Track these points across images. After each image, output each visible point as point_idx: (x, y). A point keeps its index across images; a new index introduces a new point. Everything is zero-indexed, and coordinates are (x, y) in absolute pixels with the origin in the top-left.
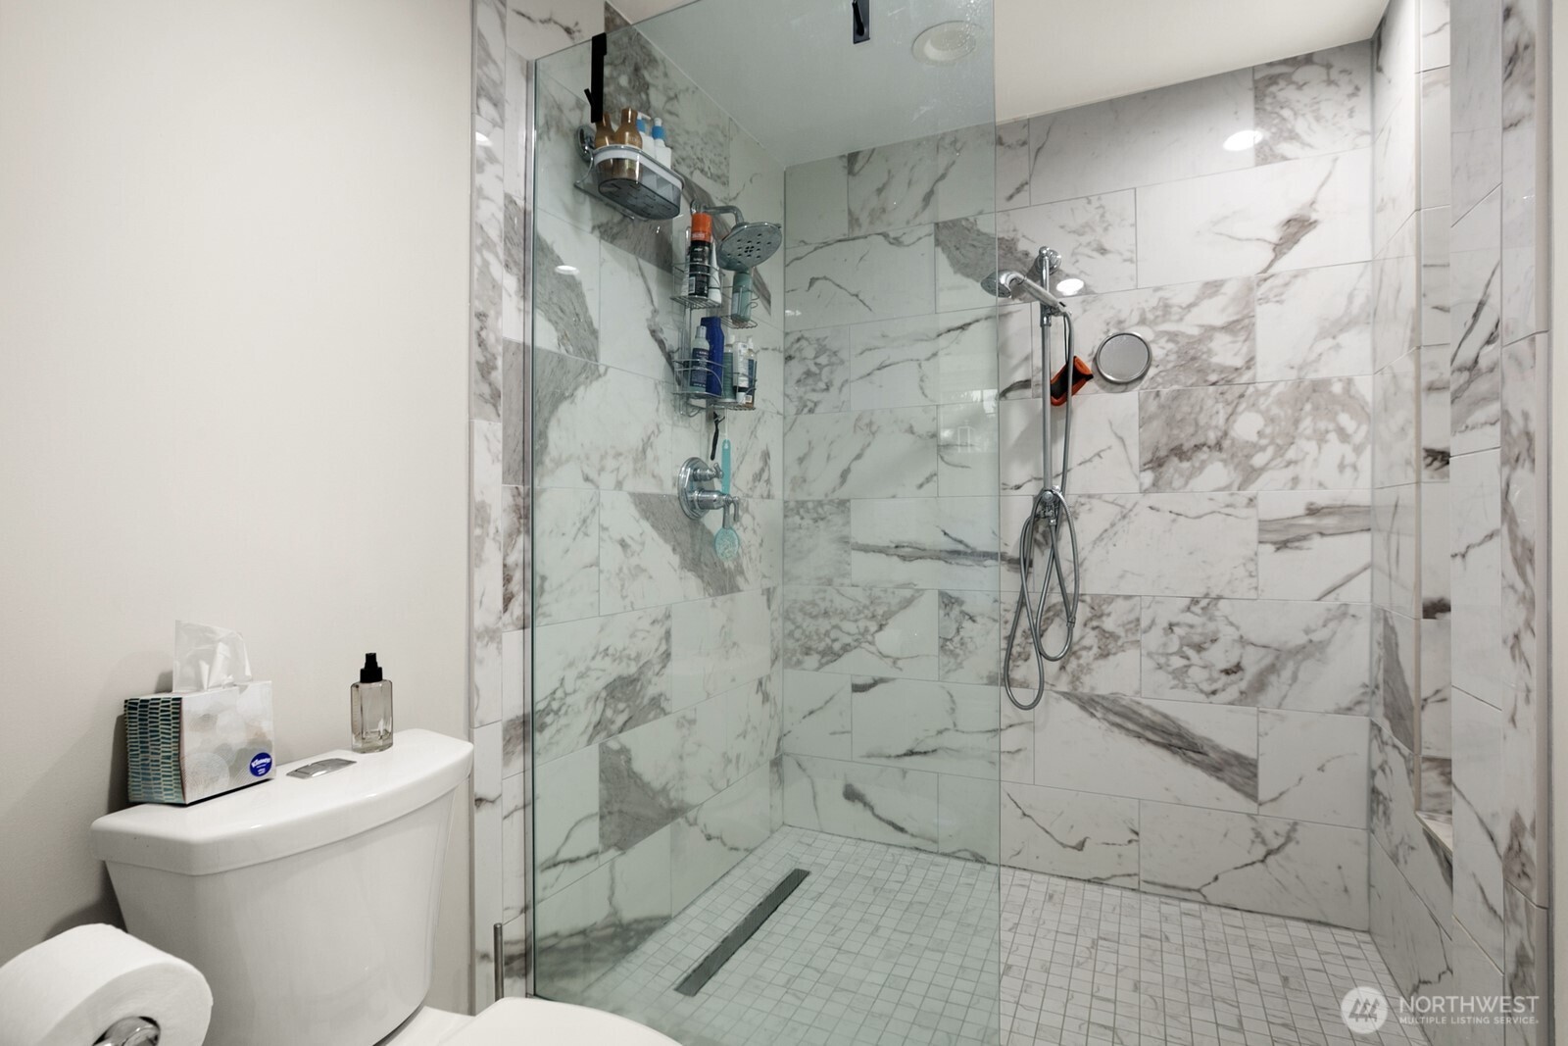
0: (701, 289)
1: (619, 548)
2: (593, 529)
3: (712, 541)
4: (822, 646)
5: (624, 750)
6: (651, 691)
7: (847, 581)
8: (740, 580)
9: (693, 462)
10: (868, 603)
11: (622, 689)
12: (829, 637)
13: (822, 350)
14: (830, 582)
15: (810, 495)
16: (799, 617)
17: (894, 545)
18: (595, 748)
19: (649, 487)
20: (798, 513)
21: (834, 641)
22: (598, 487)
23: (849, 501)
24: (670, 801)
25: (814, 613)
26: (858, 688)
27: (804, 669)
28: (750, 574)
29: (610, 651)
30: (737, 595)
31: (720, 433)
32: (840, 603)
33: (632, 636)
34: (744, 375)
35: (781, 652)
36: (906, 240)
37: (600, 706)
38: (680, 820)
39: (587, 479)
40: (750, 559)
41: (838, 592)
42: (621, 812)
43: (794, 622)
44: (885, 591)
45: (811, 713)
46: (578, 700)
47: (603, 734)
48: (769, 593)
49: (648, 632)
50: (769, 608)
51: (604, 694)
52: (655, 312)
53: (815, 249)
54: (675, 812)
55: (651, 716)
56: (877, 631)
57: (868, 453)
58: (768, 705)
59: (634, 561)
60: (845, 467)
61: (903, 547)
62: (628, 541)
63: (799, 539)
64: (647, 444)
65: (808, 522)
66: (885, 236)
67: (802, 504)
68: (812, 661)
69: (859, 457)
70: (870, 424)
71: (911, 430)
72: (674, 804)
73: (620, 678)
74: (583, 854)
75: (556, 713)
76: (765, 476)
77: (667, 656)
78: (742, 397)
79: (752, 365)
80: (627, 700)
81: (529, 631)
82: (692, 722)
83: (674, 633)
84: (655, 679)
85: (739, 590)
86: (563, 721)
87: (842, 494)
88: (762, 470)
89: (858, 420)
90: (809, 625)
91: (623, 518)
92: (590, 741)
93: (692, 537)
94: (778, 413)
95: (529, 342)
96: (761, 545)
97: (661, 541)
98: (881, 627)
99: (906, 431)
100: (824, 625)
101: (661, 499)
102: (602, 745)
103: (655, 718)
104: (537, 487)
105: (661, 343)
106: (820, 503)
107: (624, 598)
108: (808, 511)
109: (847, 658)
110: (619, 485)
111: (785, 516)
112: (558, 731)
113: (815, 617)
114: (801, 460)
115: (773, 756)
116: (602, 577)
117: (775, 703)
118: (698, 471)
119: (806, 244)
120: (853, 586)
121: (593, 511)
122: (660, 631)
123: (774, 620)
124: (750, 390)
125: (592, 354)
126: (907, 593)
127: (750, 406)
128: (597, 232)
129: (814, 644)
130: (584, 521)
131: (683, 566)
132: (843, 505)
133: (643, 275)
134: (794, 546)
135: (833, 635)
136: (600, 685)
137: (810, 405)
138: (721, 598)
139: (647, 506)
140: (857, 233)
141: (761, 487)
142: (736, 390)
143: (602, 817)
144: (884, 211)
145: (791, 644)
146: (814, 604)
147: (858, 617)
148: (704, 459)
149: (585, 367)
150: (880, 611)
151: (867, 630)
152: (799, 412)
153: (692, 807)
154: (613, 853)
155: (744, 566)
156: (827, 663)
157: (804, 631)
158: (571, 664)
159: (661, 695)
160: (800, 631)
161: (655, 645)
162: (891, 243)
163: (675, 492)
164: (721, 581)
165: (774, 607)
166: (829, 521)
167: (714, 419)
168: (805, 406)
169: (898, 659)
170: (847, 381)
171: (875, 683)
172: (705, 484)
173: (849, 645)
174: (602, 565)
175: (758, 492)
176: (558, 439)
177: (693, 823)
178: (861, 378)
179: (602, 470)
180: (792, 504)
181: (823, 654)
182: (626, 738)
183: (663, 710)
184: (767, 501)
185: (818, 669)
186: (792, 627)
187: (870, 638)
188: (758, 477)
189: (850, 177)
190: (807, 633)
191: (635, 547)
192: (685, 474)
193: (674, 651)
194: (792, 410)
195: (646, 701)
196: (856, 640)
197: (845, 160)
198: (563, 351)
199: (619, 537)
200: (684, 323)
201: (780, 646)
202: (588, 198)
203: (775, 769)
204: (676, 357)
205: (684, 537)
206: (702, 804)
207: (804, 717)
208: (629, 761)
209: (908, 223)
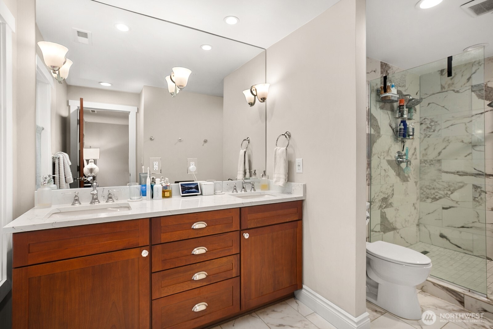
0: (402, 115)
1: (384, 171)
2: (380, 167)
3: (403, 170)
4: (432, 197)
5: (385, 212)
6: (390, 201)
7: (441, 181)
8: (409, 179)
9: (398, 152)
10: (447, 186)
11: (384, 200)
12: (435, 195)
13: (432, 121)
14: (435, 180)
15: (428, 158)
16: (425, 189)
17: (456, 172)
18: (379, 211)
19: (389, 158)
20: (424, 163)
21: (436, 196)
22: (380, 159)
23: (441, 160)
24: (393, 226)
25: (430, 188)
26: (444, 208)
27: (427, 202)
28: (411, 178)
29: (382, 192)
30: (408, 182)
31: (405, 145)
32: (438, 186)
33: (386, 189)
34: (411, 132)
35: (419, 198)
36: (460, 91)
37: (381, 202)
38: (395, 231)
39: (379, 157)
40: (411, 174)
41: (438, 183)
42: (384, 225)
43: (423, 190)
44: (454, 183)
45: (429, 214)
46: (377, 200)
47: (381, 208)
48: (416, 183)
49: (389, 189)
50: (416, 186)
51: (381, 200)
52: (390, 121)
53: (430, 96)
54: (394, 229)
55: (390, 206)
56: (451, 194)
57: (447, 147)
58: (416, 210)
59: (387, 174)
60: (440, 151)
61: (460, 172)
62: (386, 170)
63: (425, 169)
64: (389, 149)
65: (428, 165)
66: (454, 90)
67: (426, 161)
68: (429, 200)
69: (444, 149)
70: (448, 140)
71: (462, 142)
72: (394, 227)
73: (384, 198)
74: (378, 231)
75: (374, 202)
76: (415, 154)
77: (393, 194)
78: (411, 137)
79: (413, 129)
80: (385, 202)
81: (370, 186)
82: (398, 210)
83: (394, 189)
84: (391, 199)
85: (409, 181)
86: (374, 204)
87: (439, 158)
88: (414, 152)
89: (444, 139)
90: (428, 191)
91: (385, 165)
92: (379, 209)
93: (398, 169)
94: (418, 138)
95: (370, 133)
96: (414, 171)
97: (392, 170)
98: (452, 193)
99: (461, 142)
100: (433, 191)
101: (392, 161)
102: (381, 210)
103: (391, 207)
104: (372, 159)
105: (392, 127)
106: (432, 161)
107: (385, 181)
108: (428, 162)
109: (440, 200)
110: (384, 158)
111: (420, 164)
112: (374, 206)
113: (430, 189)
114: (425, 150)
115: (417, 223)
116: (381, 177)
117: (418, 210)
118: (400, 154)
119: (426, 94)
120: (442, 182)
121: (380, 164)
122: (391, 189)
123: (417, 189)
124: (413, 135)
125: (379, 133)
126: (461, 184)
127: (413, 139)
128: (380, 108)
129: (430, 196)
130: (378, 166)
131: (396, 175)
132: (439, 161)
133: (388, 114)
134: (423, 171)
135: (436, 194)
136: (380, 198)
137: (428, 135)
138: (404, 183)
139: (389, 162)
140: (444, 90)
141: (414, 157)
142: (409, 135)
143: (381, 225)
144: (453, 84)
145: (422, 196)
146: (429, 186)
147: (444, 190)
148: (401, 151)
149: (378, 136)
150: (452, 189)
151: (447, 194)
152: (425, 137)
153: (398, 229)
154: (382, 233)
155: (410, 176)
156: (434, 201)
157: (426, 193)
158: (376, 193)
159: (392, 202)
160: (425, 193)
161: (391, 192)
162: (455, 92)
163: (395, 159)
164: (405, 179)
165: (417, 186)
166: (434, 165)
167: (403, 142)
168: (427, 136)
169: (458, 202)
170: (440, 129)
171: (450, 207)
172: (401, 157)
173: (441, 197)
174: (381, 175)
175: (413, 158)
176: (374, 150)
177: (398, 233)
178: (445, 128)
179: (381, 155)
180: (423, 161)
181: (433, 199)
182: (385, 210)
183: (392, 206)
184: (416, 160)
185: (431, 203)
186: (423, 191)
187: (448, 196)
188: (413, 154)
189: (442, 76)
190: (428, 193)
191: (387, 171)
192: (397, 155)
193: (394, 193)
194: (423, 137)
195: (389, 203)
196: (444, 196)
197: (440, 72)
198: (375, 133)
199: (384, 169)
200: (396, 122)
201: (419, 196)
202: (378, 102)
203: (417, 227)
204: (395, 130)
205: (397, 169)
206: (400, 229)
207: (427, 215)
208: (386, 215)
209: (462, 86)
